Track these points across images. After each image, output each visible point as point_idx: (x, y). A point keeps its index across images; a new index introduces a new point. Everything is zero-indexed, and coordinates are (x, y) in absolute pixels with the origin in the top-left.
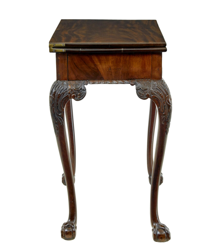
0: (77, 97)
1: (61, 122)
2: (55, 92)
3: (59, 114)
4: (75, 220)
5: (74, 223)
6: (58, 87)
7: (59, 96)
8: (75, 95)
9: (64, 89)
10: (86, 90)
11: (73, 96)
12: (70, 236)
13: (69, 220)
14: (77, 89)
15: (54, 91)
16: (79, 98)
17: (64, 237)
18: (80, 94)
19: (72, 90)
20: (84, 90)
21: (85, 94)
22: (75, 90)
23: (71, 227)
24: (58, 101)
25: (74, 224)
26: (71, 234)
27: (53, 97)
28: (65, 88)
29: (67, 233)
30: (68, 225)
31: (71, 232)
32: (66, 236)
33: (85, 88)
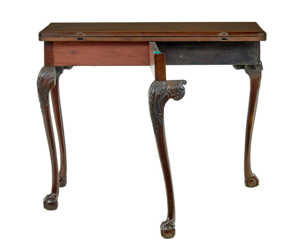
0: (176, 97)
1: (160, 121)
2: (155, 93)
3: (159, 114)
4: (174, 218)
5: (173, 221)
6: (157, 87)
7: (159, 96)
8: (174, 95)
9: (164, 90)
10: (184, 89)
11: (173, 96)
12: (170, 235)
13: (168, 219)
14: (176, 89)
15: (153, 92)
16: (178, 98)
17: (165, 235)
18: (179, 94)
19: (171, 90)
20: (183, 90)
21: (184, 93)
22: (174, 90)
23: (171, 225)
24: (157, 101)
25: (173, 223)
26: (171, 232)
27: (153, 97)
28: (164, 88)
29: (167, 232)
30: (168, 224)
31: (171, 230)
32: (166, 235)
33: (183, 87)
